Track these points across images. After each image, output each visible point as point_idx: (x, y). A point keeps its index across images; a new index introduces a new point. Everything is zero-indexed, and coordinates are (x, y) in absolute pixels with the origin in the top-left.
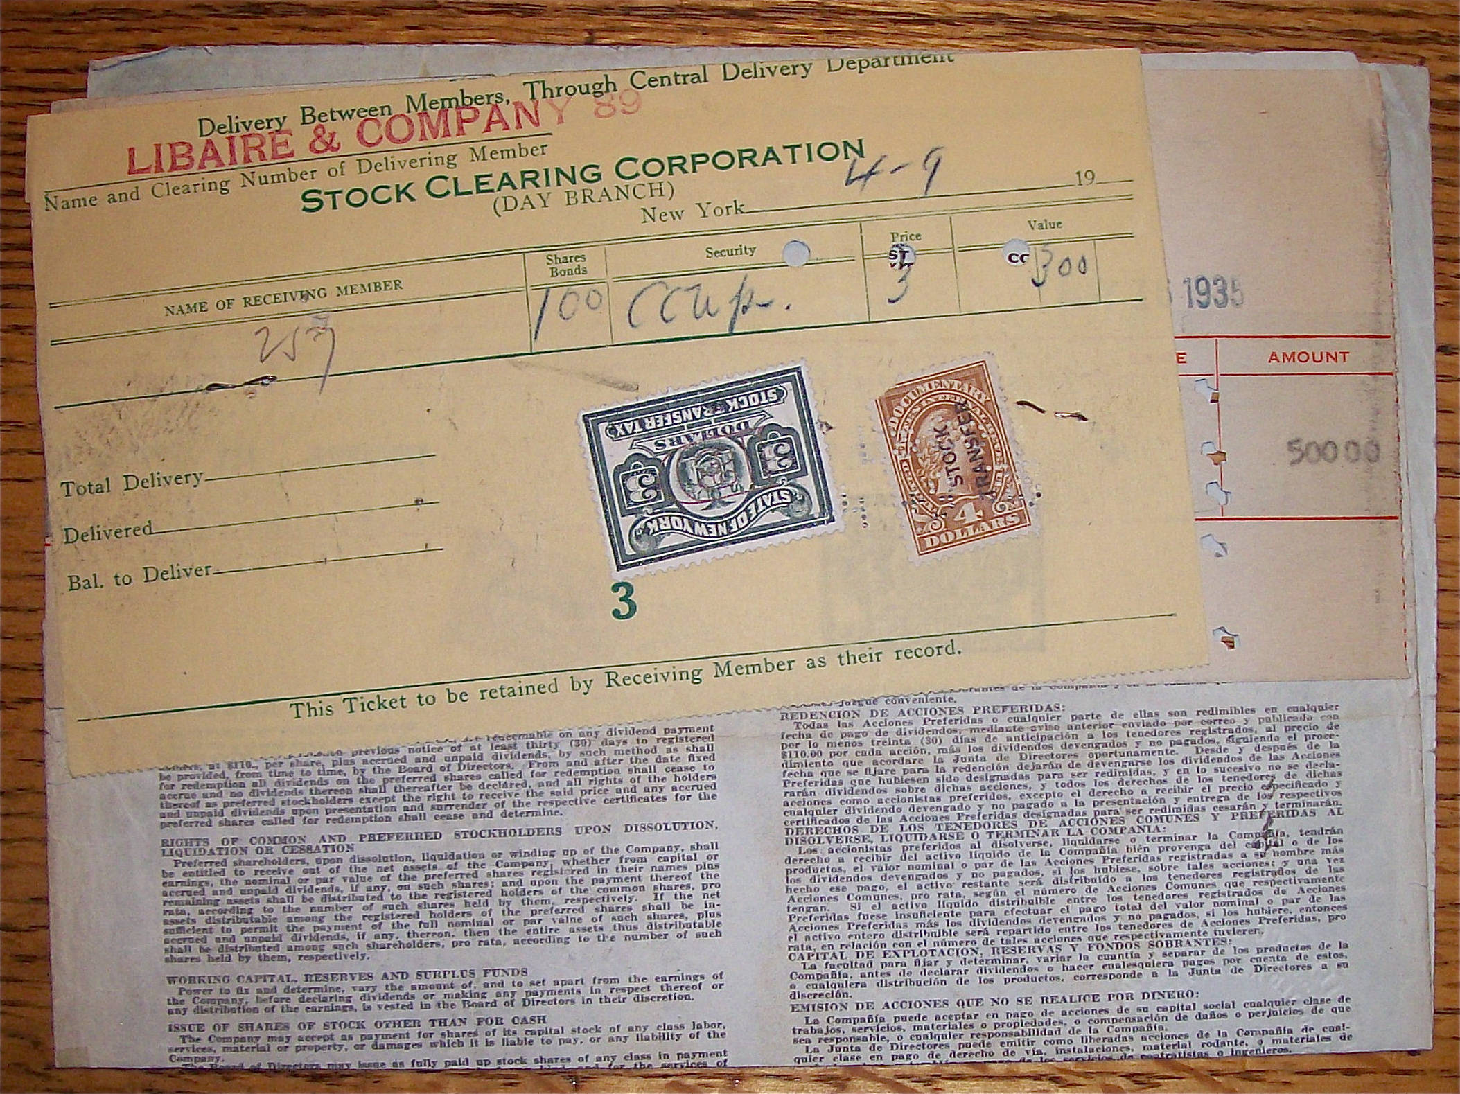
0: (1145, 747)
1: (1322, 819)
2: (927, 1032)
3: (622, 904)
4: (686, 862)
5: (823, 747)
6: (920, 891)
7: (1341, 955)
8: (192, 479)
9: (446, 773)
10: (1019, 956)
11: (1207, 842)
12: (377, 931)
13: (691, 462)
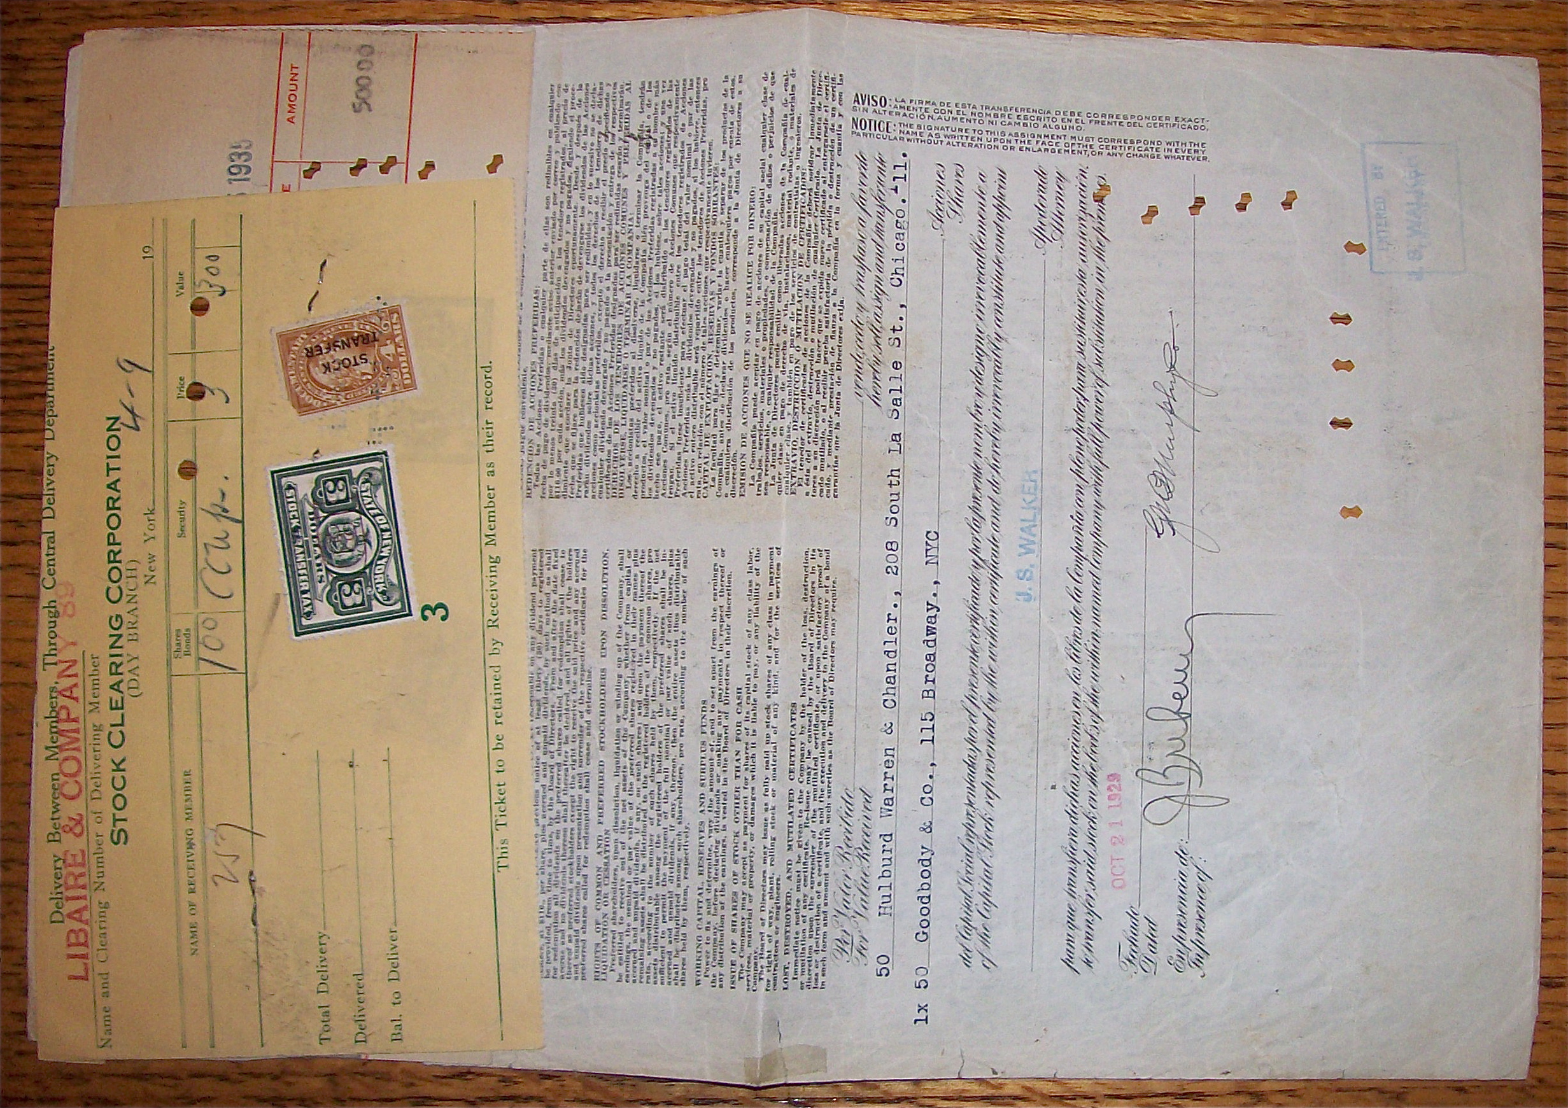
0: (570, 228)
1: (633, 97)
2: (766, 393)
3: (659, 624)
4: (632, 574)
5: (553, 468)
6: (664, 398)
7: (733, 80)
8: (324, 940)
9: (556, 754)
10: (716, 323)
11: (643, 182)
12: (669, 816)
13: (335, 556)
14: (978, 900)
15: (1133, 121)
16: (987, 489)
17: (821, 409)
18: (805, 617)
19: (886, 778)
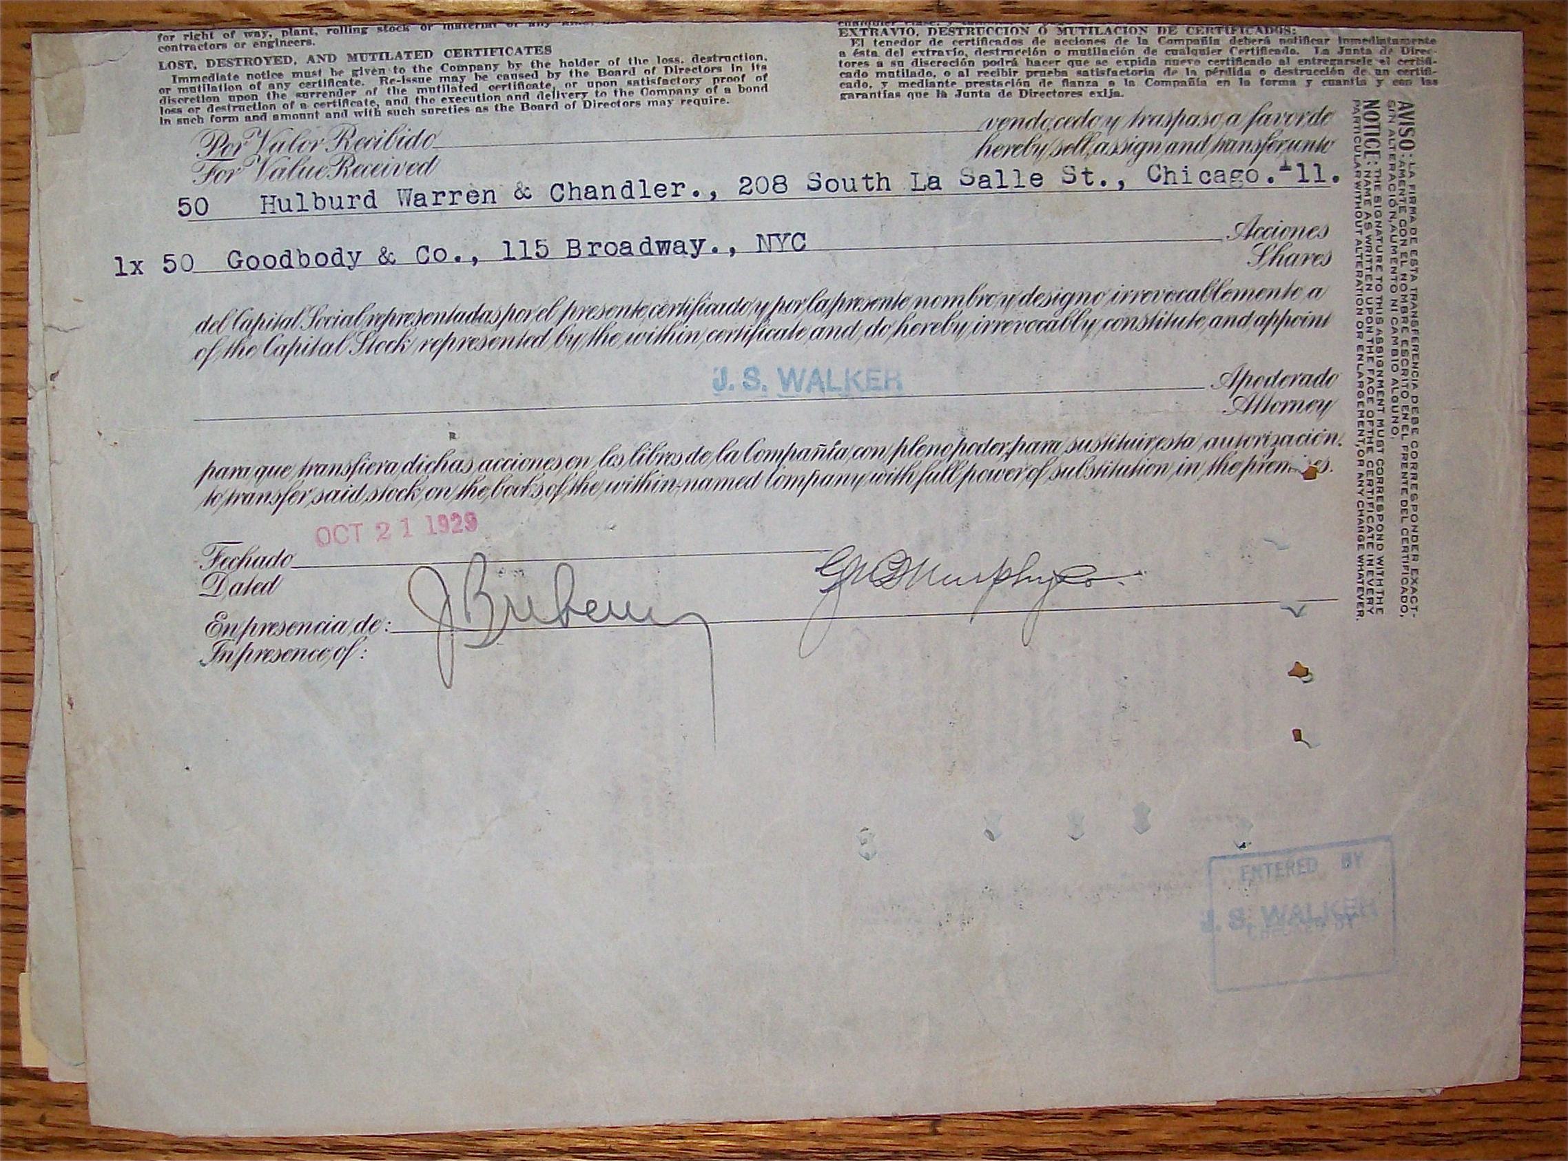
14: (289, 336)
15: (1409, 507)
16: (870, 317)
17: (963, 69)
18: (671, 60)
19: (453, 193)
